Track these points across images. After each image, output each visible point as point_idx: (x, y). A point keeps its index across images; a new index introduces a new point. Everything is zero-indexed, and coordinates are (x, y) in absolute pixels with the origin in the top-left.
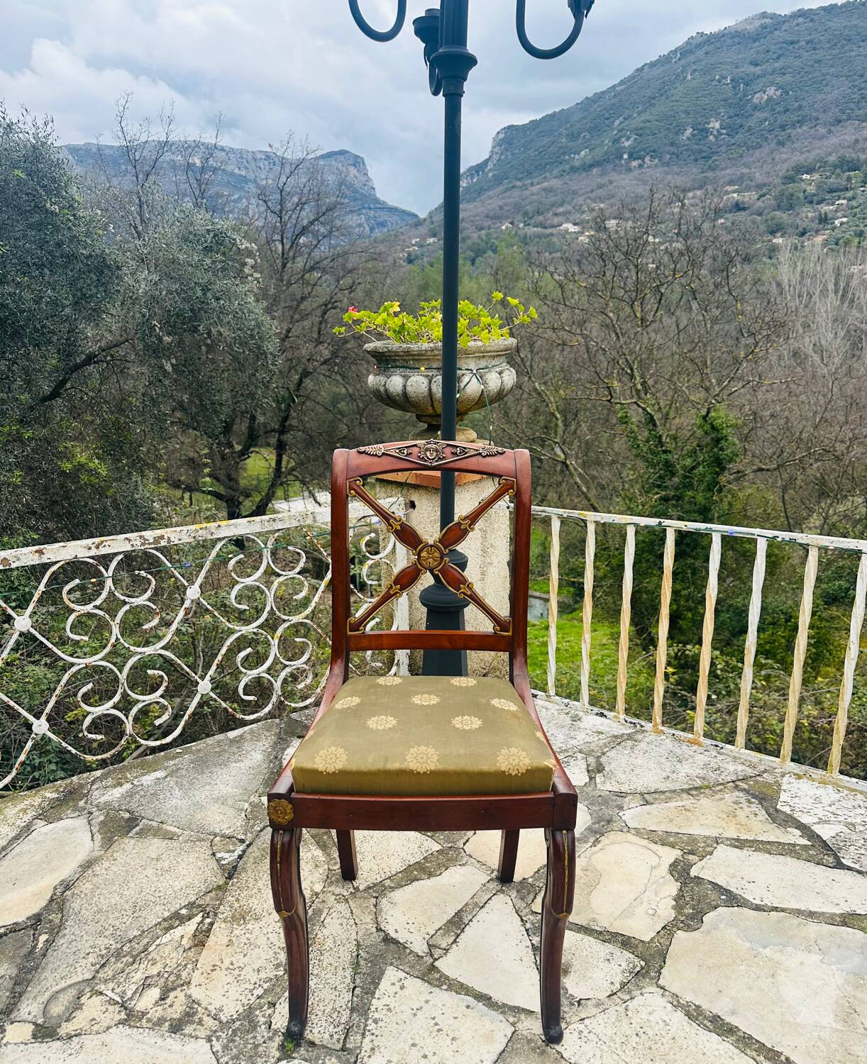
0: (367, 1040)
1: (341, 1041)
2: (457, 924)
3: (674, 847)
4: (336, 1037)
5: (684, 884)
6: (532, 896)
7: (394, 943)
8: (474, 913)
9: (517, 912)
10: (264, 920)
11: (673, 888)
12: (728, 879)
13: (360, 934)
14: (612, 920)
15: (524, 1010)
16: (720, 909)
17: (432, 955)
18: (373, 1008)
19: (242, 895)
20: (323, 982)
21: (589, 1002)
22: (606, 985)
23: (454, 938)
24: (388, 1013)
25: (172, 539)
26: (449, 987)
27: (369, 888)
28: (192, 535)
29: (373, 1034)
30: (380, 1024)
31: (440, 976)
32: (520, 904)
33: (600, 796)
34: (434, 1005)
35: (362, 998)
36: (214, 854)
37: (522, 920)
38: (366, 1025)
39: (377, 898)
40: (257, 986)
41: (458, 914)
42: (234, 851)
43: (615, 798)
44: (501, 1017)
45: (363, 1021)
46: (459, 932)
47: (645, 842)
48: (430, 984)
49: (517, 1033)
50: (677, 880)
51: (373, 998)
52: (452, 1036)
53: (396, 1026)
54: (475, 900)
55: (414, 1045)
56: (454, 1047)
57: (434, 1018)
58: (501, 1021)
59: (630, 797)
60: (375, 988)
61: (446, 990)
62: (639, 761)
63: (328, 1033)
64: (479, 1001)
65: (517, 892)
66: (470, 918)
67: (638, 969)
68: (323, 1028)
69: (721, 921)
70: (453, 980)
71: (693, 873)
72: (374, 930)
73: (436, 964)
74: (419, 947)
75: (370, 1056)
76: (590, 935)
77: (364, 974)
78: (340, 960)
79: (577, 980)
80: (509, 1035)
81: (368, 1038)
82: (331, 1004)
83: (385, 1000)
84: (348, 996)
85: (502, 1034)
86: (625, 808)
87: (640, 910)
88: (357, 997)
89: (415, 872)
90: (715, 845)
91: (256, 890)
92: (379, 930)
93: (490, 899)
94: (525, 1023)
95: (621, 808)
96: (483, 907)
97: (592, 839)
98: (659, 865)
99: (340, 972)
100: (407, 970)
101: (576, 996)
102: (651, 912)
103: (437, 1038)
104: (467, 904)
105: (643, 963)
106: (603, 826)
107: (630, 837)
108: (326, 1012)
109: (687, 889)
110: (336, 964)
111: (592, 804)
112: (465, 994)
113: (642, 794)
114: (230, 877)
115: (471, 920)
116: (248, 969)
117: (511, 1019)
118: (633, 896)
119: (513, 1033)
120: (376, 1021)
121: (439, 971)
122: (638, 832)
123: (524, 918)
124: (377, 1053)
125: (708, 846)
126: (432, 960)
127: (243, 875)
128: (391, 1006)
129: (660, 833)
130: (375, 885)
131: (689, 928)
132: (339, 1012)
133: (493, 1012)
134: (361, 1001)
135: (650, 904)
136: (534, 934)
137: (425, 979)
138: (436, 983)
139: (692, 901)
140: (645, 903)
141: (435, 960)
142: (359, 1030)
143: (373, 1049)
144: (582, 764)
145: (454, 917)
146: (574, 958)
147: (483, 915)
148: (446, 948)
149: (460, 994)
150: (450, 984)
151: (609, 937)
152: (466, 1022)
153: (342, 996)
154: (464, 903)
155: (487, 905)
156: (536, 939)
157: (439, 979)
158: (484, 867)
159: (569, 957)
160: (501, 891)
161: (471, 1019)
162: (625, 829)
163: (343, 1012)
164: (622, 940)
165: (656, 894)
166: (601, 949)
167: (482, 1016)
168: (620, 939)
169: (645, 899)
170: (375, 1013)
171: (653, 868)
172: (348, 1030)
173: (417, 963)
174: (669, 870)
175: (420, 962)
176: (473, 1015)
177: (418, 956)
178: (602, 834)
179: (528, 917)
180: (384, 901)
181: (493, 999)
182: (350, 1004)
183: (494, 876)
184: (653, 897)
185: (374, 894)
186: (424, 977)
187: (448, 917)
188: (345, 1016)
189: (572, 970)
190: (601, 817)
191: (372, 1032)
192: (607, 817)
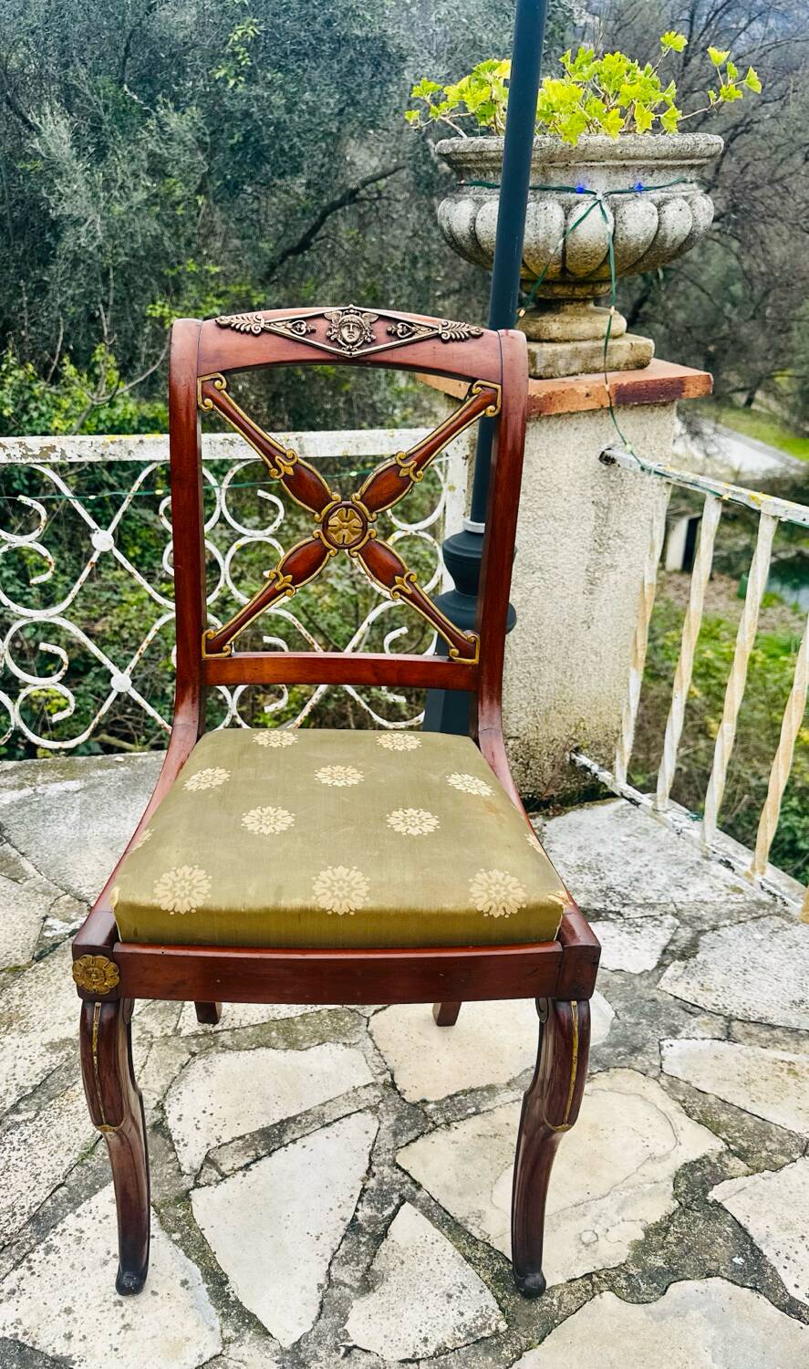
0: (15, 1275)
2: (271, 1139)
3: (716, 1133)
5: (685, 1208)
6: (412, 1135)
7: (163, 1135)
8: (307, 1132)
9: (371, 1154)
10: (31, 1036)
11: (659, 1206)
12: (773, 1229)
15: (259, 1324)
16: (715, 1282)
17: (197, 1177)
18: (59, 1229)
19: (33, 990)
20: (29, 1159)
21: (365, 1359)
22: (415, 1338)
23: (248, 1160)
24: (74, 1247)
25: (68, 454)
26: (183, 1239)
28: (100, 451)
29: (30, 1268)
30: (52, 1257)
31: (184, 1216)
32: (387, 1141)
33: (654, 1000)
35: (59, 1205)
36: (45, 919)
37: (369, 1171)
38: (32, 1251)
39: (193, 1054)
41: (283, 1125)
42: (73, 921)
43: (675, 1011)
44: (217, 1322)
45: (33, 1242)
46: (263, 1153)
47: (672, 1107)
48: (161, 1222)
49: (221, 1358)
50: (676, 1196)
51: (73, 1210)
52: (127, 1320)
53: (67, 1269)
54: (325, 1109)
55: (68, 1311)
56: (115, 1341)
58: (212, 1329)
59: (705, 1018)
60: (86, 1198)
61: (175, 1242)
62: (770, 960)
64: (205, 1281)
65: (397, 1120)
66: (296, 1136)
67: (486, 1333)
69: (700, 1305)
70: (197, 1229)
71: (715, 1194)
72: (154, 1105)
73: (194, 1194)
74: (190, 1156)
76: (453, 1240)
77: (90, 1169)
78: (75, 1135)
79: (374, 1310)
80: (206, 1358)
81: (21, 1271)
82: (14, 1198)
83: (81, 1223)
84: (42, 1194)
85: (196, 1351)
86: (683, 1034)
87: (570, 1229)
88: (54, 1201)
89: (274, 1034)
90: (796, 1156)
91: (53, 989)
92: (160, 1107)
93: (348, 1116)
94: (244, 1349)
95: (674, 1032)
96: (328, 1125)
98: (662, 1158)
99: (61, 1154)
101: (352, 1336)
102: (587, 1237)
103: (105, 1314)
104: (308, 1112)
105: (503, 1326)
106: (619, 1055)
107: (653, 1090)
109: (683, 1219)
110: (64, 1139)
111: (629, 1010)
112: (196, 1261)
113: (730, 1019)
114: (39, 959)
115: (294, 1141)
117: (229, 1333)
118: (576, 1198)
119: (215, 1357)
120: (48, 1251)
121: (188, 1207)
122: (673, 1086)
123: (375, 1169)
125: (782, 1152)
126: (192, 1185)
127: (57, 960)
128: (85, 1236)
129: (711, 1099)
131: (633, 1295)
132: (14, 1214)
133: (212, 1308)
134: (55, 1209)
135: (596, 1222)
136: (370, 1201)
137: (162, 1211)
138: (172, 1224)
139: (676, 1245)
140: (588, 1218)
141: (197, 1186)
142: (18, 1253)
143: (13, 1292)
144: (662, 937)
145: (274, 1125)
146: (398, 1270)
147: (319, 1139)
148: (227, 1173)
149: (189, 1257)
150: (189, 1234)
151: (484, 1255)
152: (162, 1306)
153: (36, 1191)
154: (304, 1108)
155: (337, 1124)
156: (366, 1211)
157: (180, 1220)
158: (377, 1059)
159: (392, 1265)
160: (374, 1109)
161: (174, 1304)
162: (654, 1073)
163: (19, 1218)
164: (501, 1270)
165: (621, 1209)
166: (454, 1271)
167: (192, 1307)
168: (498, 1266)
169: (594, 1211)
170: (58, 1236)
171: (652, 1158)
172: (5, 1246)
173: (169, 1182)
174: (677, 1173)
175: (174, 1182)
176: (181, 1299)
177: (180, 1170)
178: (606, 1069)
179: (381, 1168)
180: (199, 1063)
181: (228, 1286)
182: (37, 1207)
183: (381, 1079)
184: (611, 1213)
185: (195, 1049)
186: (163, 1206)
187: (266, 1122)
188: (17, 1224)
189: (380, 1288)
190: (627, 1037)
191: (32, 1264)
192: (637, 1041)
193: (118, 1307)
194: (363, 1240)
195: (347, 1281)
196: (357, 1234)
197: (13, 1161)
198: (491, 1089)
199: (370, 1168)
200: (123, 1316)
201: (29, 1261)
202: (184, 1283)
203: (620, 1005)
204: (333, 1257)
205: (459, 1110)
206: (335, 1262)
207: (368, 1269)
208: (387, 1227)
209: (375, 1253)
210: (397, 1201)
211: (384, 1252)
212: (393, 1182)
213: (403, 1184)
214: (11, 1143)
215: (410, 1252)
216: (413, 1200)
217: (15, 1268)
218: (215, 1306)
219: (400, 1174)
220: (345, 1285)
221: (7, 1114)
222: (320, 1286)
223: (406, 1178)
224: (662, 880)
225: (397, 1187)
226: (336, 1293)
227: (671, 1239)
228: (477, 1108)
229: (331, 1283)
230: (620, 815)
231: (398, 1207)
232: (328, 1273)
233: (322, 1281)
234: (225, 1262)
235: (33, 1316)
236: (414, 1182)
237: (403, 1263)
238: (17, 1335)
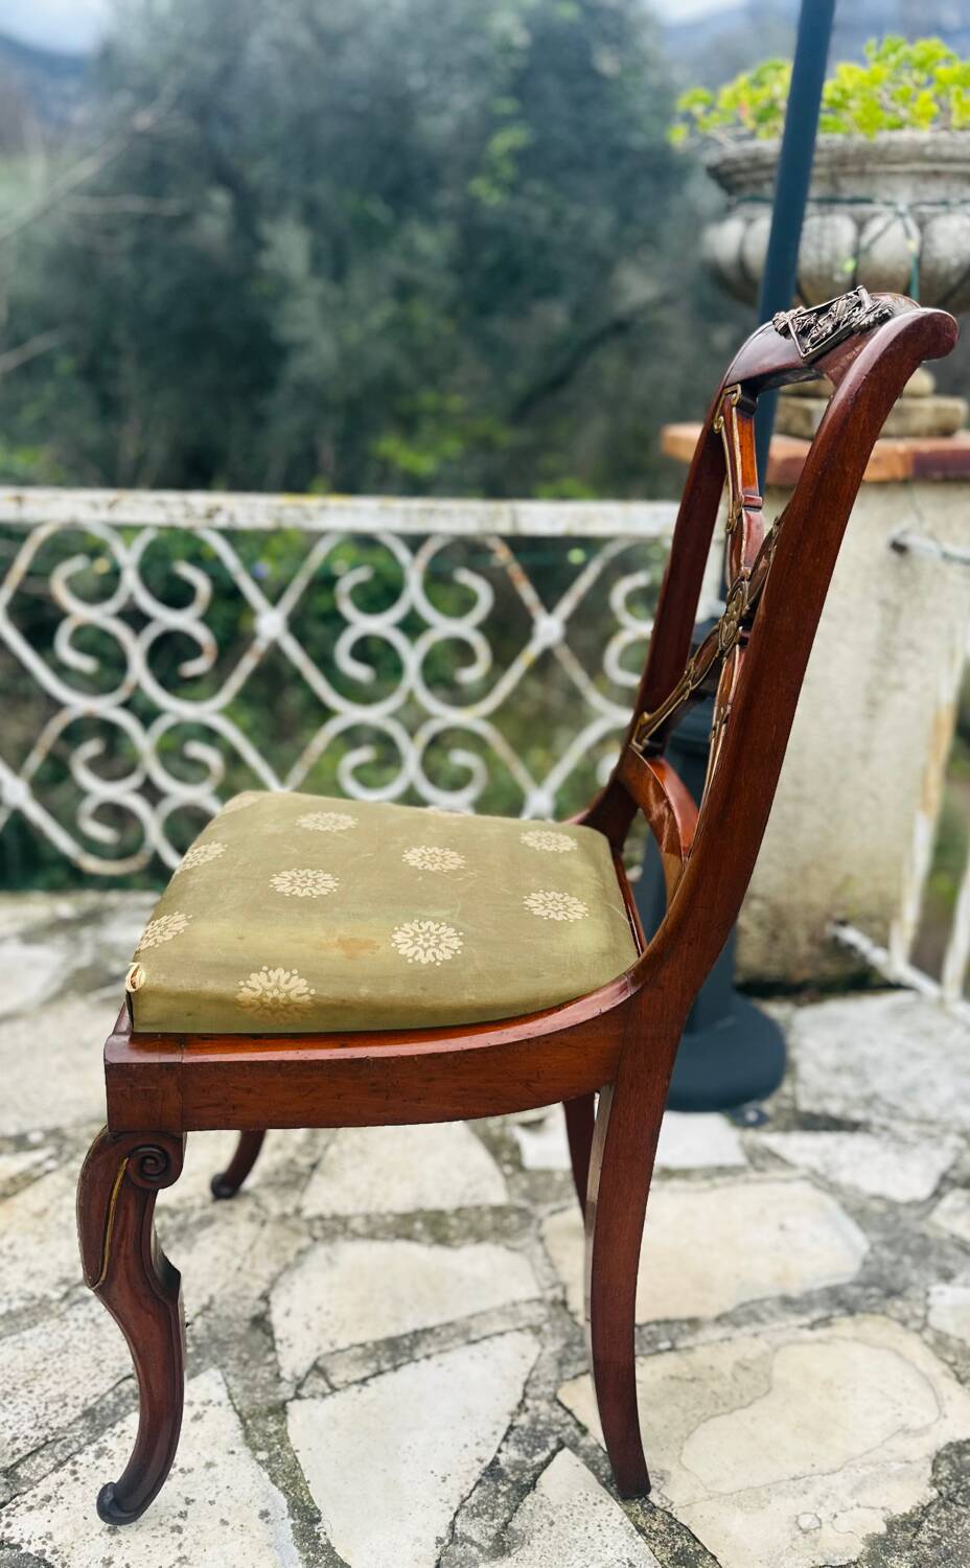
0: (55, 1478)
1: (18, 1457)
2: (397, 1351)
4: (19, 1444)
5: (945, 1500)
7: (262, 1332)
8: (446, 1347)
9: (526, 1383)
11: (910, 1495)
13: (229, 1289)
14: (701, 1494)
17: (300, 1386)
18: (119, 1428)
23: (366, 1373)
26: (270, 1460)
27: (321, 1218)
29: (74, 1472)
30: (104, 1461)
31: (276, 1433)
32: (549, 1371)
33: (923, 1236)
34: (213, 1479)
35: (122, 1400)
37: (521, 1405)
38: (80, 1451)
39: (315, 1239)
40: (6, 1298)
41: (419, 1335)
43: (952, 1251)
45: (83, 1441)
46: (387, 1366)
47: (936, 1368)
48: (247, 1436)
50: (934, 1483)
52: (185, 1552)
54: (474, 1323)
55: (113, 1530)
57: (188, 1502)
61: (260, 1462)
63: (14, 1431)
64: (291, 1515)
65: (563, 1345)
66: (431, 1351)
68: (16, 1419)
70: (290, 1450)
72: (257, 1293)
73: (292, 1406)
74: (293, 1359)
75: (31, 1508)
76: (623, 1502)
81: (63, 1474)
82: (69, 1385)
84: (104, 1385)
86: (960, 1280)
87: (784, 1507)
88: (116, 1395)
89: (420, 1226)
92: (265, 1298)
93: (501, 1334)
95: (947, 1276)
96: (474, 1342)
97: (817, 1314)
98: (923, 1431)
100: (237, 1390)
102: (805, 1522)
103: (157, 1541)
104: (450, 1324)
106: (872, 1297)
107: (915, 1348)
108: (47, 1395)
109: (942, 1514)
111: (889, 1244)
112: (284, 1490)
115: (428, 1357)
116: (22, 1266)
118: (796, 1470)
120: (99, 1454)
121: (282, 1421)
122: (941, 1342)
123: (529, 1403)
124: (46, 1511)
126: (291, 1395)
130: (335, 1217)
132: (66, 1405)
133: (295, 1551)
134: (116, 1405)
135: (821, 1504)
136: (518, 1442)
137: (249, 1422)
138: (258, 1439)
139: (931, 1547)
140: (810, 1497)
141: (298, 1397)
142: (62, 1452)
143: (48, 1499)
144: (941, 1160)
145: (405, 1336)
146: (545, 1532)
147: (461, 1360)
148: (337, 1386)
149: (275, 1483)
150: (279, 1454)
151: (662, 1528)
152: (233, 1540)
153: (96, 1381)
154: (448, 1318)
155: (486, 1343)
156: (511, 1454)
157: (270, 1436)
158: (547, 1270)
159: (537, 1525)
160: (536, 1330)
161: (247, 1539)
162: (915, 1324)
163: (70, 1409)
164: (683, 1550)
165: (857, 1489)
166: (620, 1544)
167: (269, 1545)
168: (680, 1544)
169: (819, 1489)
170: (114, 1438)
171: (905, 1431)
172: (47, 1442)
173: (264, 1388)
174: (938, 1455)
175: (270, 1388)
176: (257, 1534)
177: (278, 1375)
178: (851, 1312)
179: (538, 1403)
180: (322, 1250)
181: (320, 1525)
182: (95, 1400)
183: (549, 1295)
184: (842, 1494)
185: (318, 1233)
186: (251, 1417)
187: (393, 1330)
188: (67, 1417)
189: (517, 1553)
190: (882, 1277)
191: (77, 1468)
192: (897, 1284)
193: (176, 1534)
194: (504, 1489)
195: (476, 1538)
196: (496, 1481)
197: (75, 1342)
198: (694, 1323)
199: (523, 1402)
200: (180, 1545)
201: (75, 1463)
202: (264, 1514)
203: (878, 1237)
204: (462, 1506)
205: (649, 1343)
206: (463, 1512)
207: (505, 1526)
208: (536, 1477)
209: (517, 1507)
210: (553, 1446)
211: (529, 1507)
212: (551, 1422)
213: (563, 1425)
214: (76, 1320)
215: (564, 1511)
216: (575, 1447)
217: (55, 1469)
218: (299, 1548)
219: (561, 1412)
220: (473, 1543)
221: (77, 1286)
222: (440, 1541)
223: (569, 1418)
224: (946, 1091)
225: (557, 1428)
226: (459, 1551)
227: (923, 1537)
228: (673, 1341)
229: (454, 1538)
230: (898, 1012)
231: (554, 1454)
232: (452, 1526)
233: (443, 1533)
234: (319, 1496)
235: (68, 1531)
236: (579, 1425)
237: (552, 1524)
238: (44, 1551)
